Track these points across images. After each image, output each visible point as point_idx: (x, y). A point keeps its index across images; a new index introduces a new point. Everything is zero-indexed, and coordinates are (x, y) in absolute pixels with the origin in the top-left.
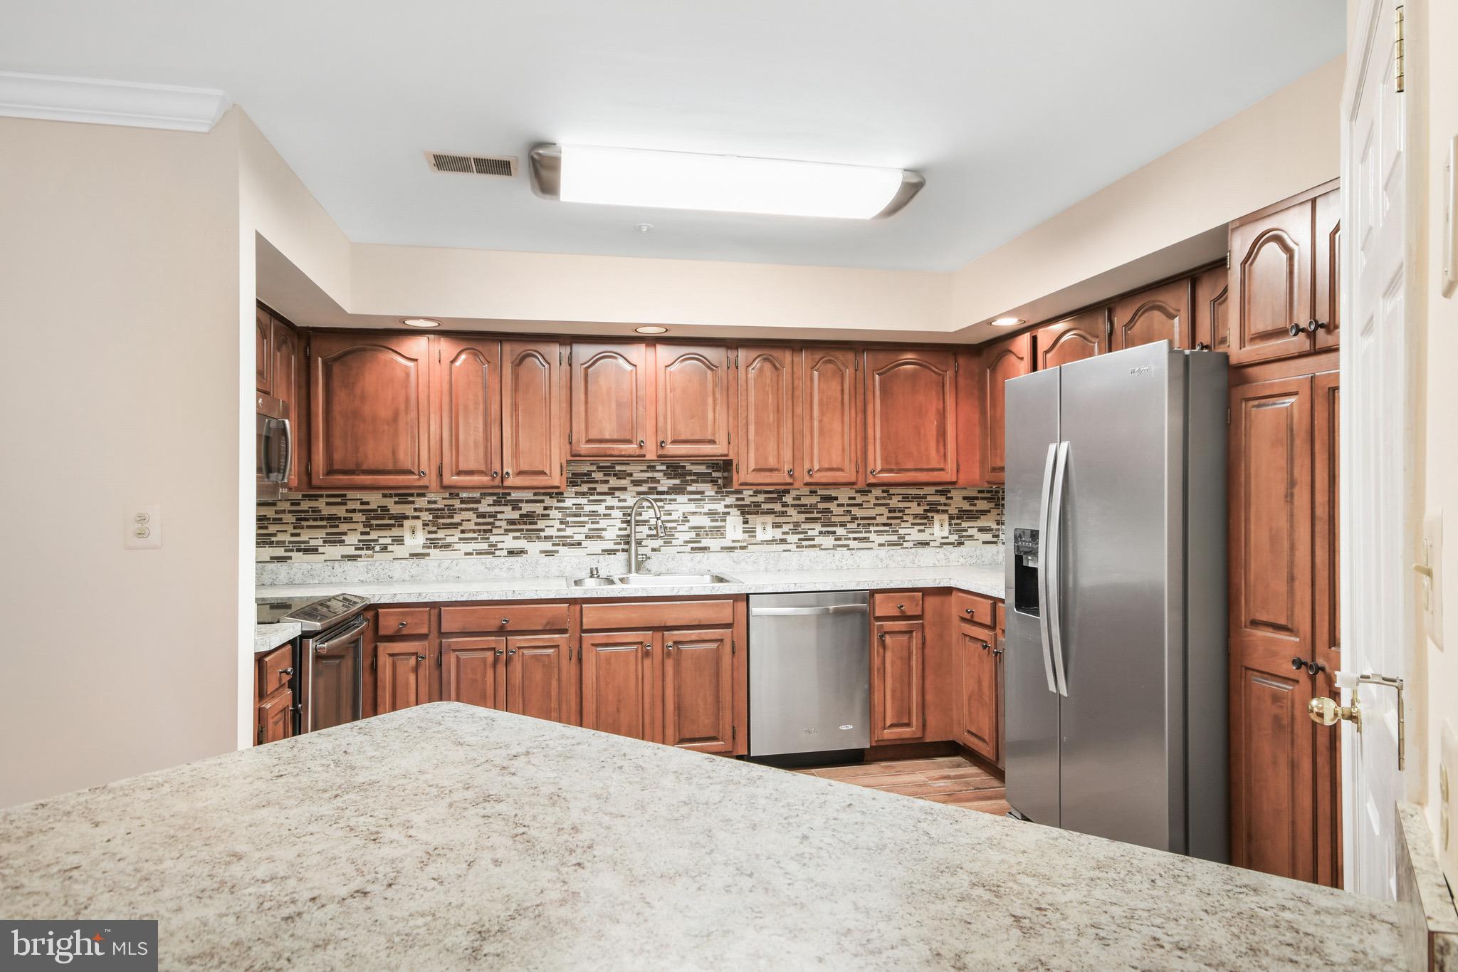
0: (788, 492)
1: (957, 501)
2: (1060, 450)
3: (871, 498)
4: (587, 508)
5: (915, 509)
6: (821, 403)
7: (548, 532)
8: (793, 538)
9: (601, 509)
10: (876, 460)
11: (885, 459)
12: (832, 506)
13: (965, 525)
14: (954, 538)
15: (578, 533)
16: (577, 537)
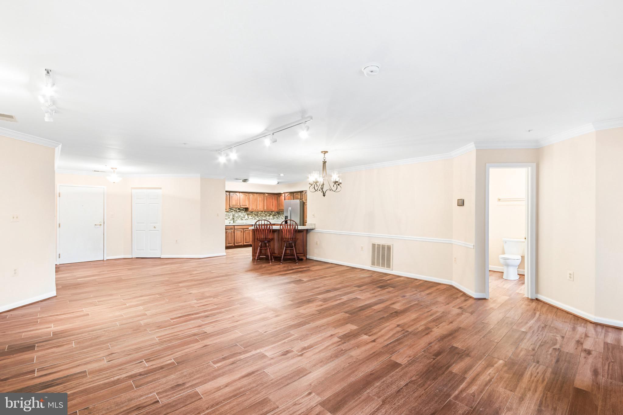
0: (254, 212)
1: (273, 213)
2: (290, 208)
3: (263, 213)
5: (268, 214)
6: (259, 201)
8: (254, 218)
9: (230, 214)
10: (265, 208)
12: (258, 214)
14: (273, 218)
16: (227, 218)
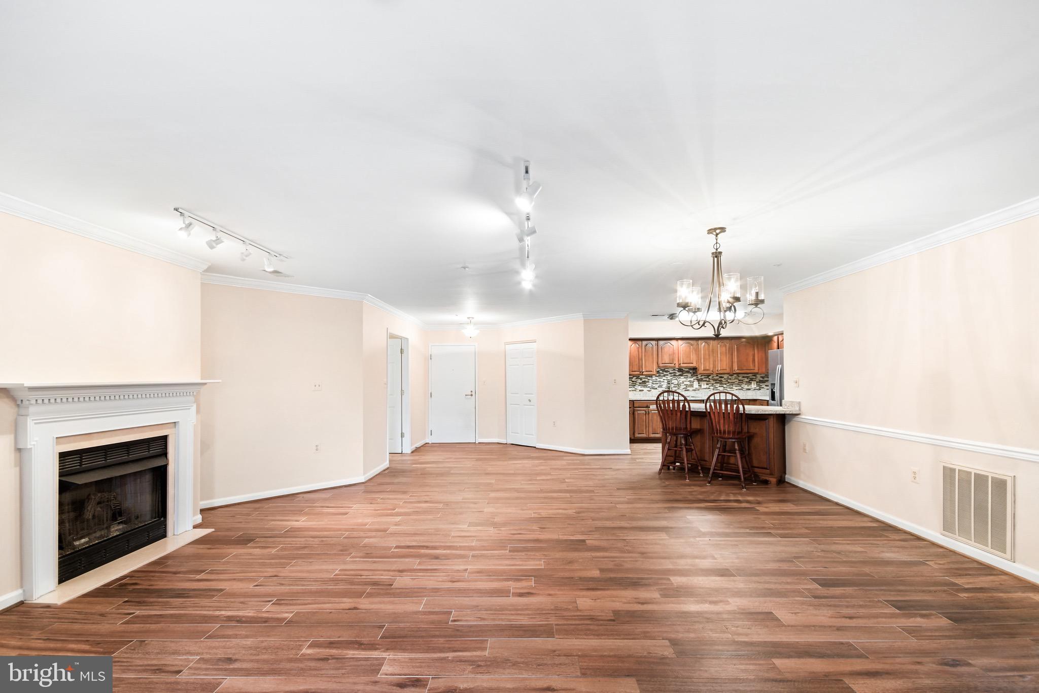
0: (710, 375)
1: (759, 377)
2: (779, 367)
3: (733, 377)
4: (659, 380)
5: (746, 380)
6: (720, 353)
7: (649, 386)
8: (711, 387)
9: (662, 380)
10: (735, 367)
11: (738, 367)
12: (723, 379)
13: (761, 384)
14: (758, 388)
15: (656, 386)
